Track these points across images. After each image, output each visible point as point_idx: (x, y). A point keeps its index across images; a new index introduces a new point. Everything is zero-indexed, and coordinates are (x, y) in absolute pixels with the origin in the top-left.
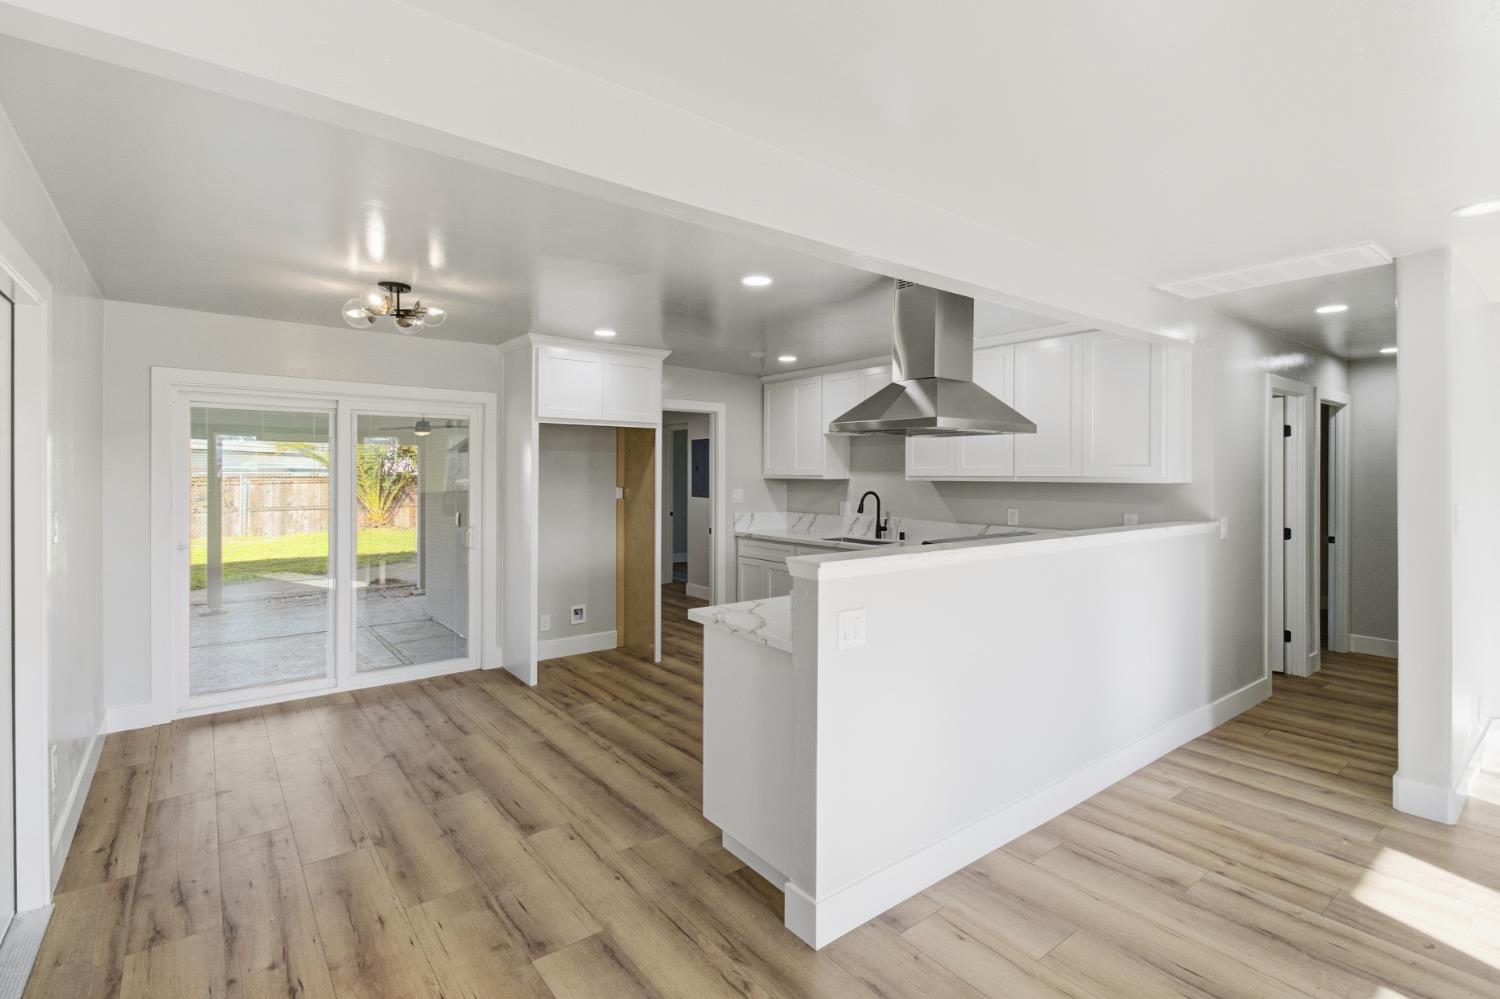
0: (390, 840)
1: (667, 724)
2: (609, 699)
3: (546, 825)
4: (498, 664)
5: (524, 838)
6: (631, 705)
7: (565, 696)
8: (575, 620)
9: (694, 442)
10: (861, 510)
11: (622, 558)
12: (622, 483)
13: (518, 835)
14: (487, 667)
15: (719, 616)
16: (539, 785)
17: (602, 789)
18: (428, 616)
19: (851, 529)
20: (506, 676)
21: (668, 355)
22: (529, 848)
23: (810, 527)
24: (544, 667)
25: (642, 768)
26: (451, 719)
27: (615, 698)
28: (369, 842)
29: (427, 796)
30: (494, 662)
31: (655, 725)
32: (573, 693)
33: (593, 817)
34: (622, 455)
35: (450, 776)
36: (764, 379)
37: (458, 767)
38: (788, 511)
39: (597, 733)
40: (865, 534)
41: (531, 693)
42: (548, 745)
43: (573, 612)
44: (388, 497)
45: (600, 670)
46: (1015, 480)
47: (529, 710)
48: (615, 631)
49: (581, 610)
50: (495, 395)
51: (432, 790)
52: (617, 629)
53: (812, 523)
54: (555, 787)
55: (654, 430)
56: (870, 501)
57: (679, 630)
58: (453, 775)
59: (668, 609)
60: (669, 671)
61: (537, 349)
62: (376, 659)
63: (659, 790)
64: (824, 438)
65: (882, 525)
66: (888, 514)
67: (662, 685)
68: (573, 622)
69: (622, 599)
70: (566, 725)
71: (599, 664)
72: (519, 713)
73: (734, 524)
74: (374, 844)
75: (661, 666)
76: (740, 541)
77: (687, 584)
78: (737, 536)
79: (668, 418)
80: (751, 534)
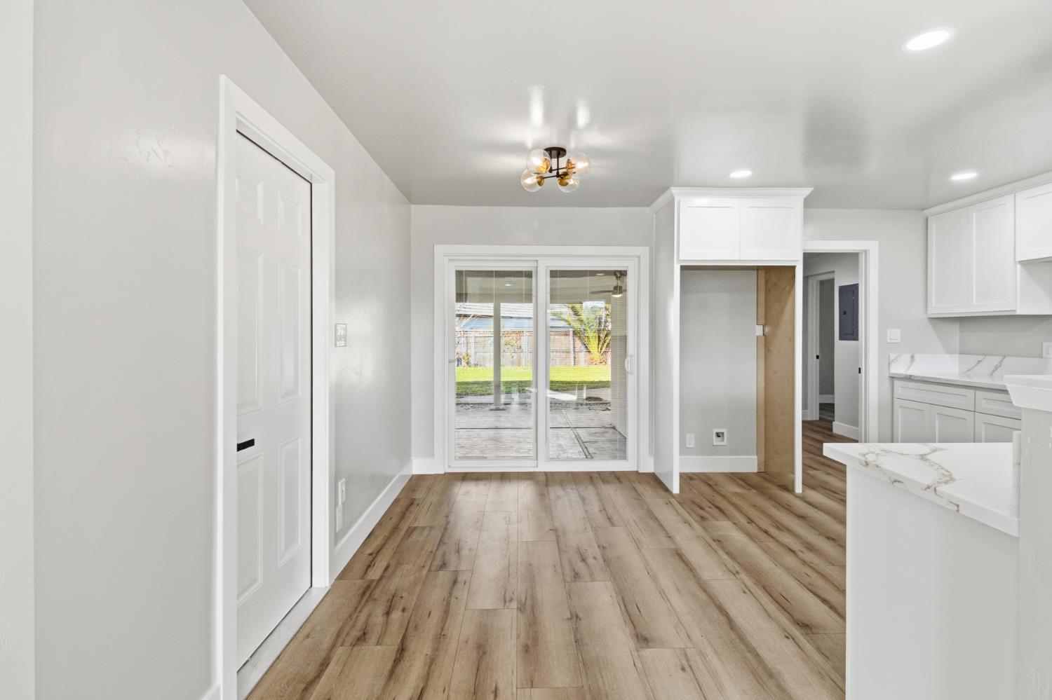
0: (530, 610)
1: (804, 562)
2: (743, 521)
3: (661, 644)
4: (650, 470)
5: (637, 651)
6: (766, 532)
7: (702, 508)
8: (716, 441)
9: (842, 289)
12: (763, 321)
13: (631, 643)
14: (641, 471)
15: (870, 458)
16: (662, 594)
17: (723, 619)
18: (613, 425)
20: (655, 481)
21: (810, 192)
22: (639, 665)
23: (993, 371)
24: (687, 479)
25: (772, 608)
26: (604, 509)
27: (751, 521)
28: (514, 605)
29: (568, 573)
30: (648, 467)
31: (791, 561)
32: (709, 507)
33: (709, 651)
34: (762, 294)
35: (591, 561)
36: (927, 212)
37: (598, 553)
38: (961, 353)
39: (727, 553)
41: (673, 500)
42: (678, 554)
43: (714, 434)
44: (603, 344)
45: (737, 490)
47: (668, 516)
48: (756, 457)
49: (723, 433)
50: (647, 248)
51: (574, 570)
52: (758, 455)
53: (997, 367)
54: (675, 600)
55: (793, 268)
58: (593, 560)
60: (809, 504)
61: (679, 202)
62: (570, 451)
63: (789, 642)
67: (802, 517)
68: (714, 444)
69: (763, 430)
70: (698, 537)
71: (738, 484)
72: (659, 517)
73: (889, 364)
74: (517, 608)
75: (802, 498)
76: (897, 382)
77: (834, 423)
78: (893, 377)
79: (810, 259)
80: (911, 376)
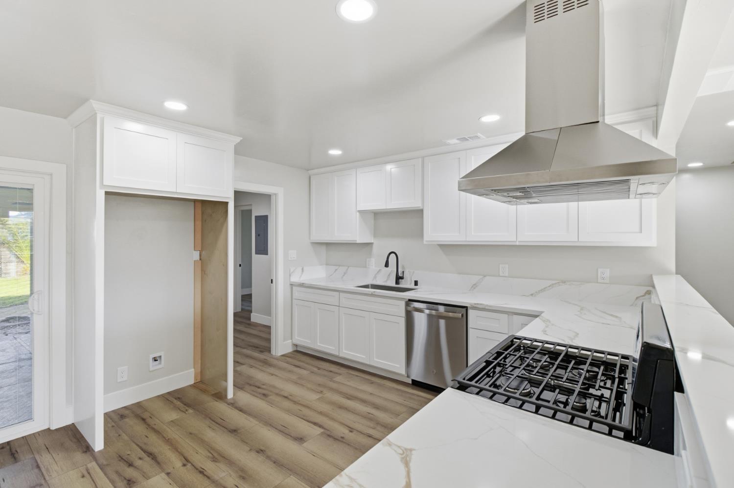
2: (178, 465)
4: (68, 420)
7: (130, 465)
8: (153, 366)
9: (258, 218)
10: (387, 265)
11: (199, 311)
12: (199, 247)
14: (56, 426)
19: (375, 277)
20: (72, 438)
21: (239, 141)
23: (343, 277)
34: (199, 223)
36: (310, 172)
38: (326, 265)
40: (386, 281)
43: (151, 360)
46: (518, 244)
48: (193, 370)
49: (160, 356)
50: (63, 166)
52: (194, 368)
53: (345, 273)
55: (226, 204)
56: (393, 257)
57: (248, 356)
59: (238, 335)
61: (102, 118)
64: (358, 213)
65: (400, 275)
66: (403, 267)
68: (151, 369)
73: (290, 275)
75: (233, 404)
76: (294, 288)
77: (252, 314)
78: (292, 285)
79: (238, 194)
80: (303, 283)
